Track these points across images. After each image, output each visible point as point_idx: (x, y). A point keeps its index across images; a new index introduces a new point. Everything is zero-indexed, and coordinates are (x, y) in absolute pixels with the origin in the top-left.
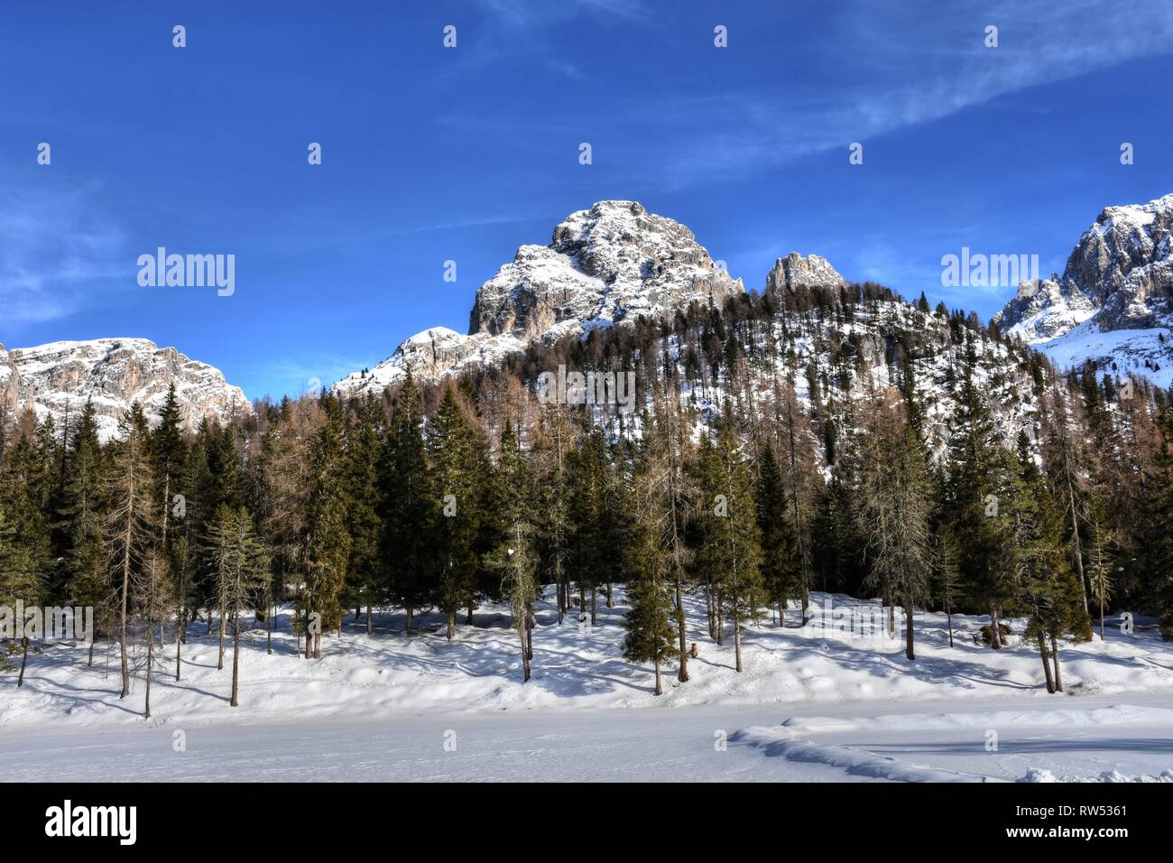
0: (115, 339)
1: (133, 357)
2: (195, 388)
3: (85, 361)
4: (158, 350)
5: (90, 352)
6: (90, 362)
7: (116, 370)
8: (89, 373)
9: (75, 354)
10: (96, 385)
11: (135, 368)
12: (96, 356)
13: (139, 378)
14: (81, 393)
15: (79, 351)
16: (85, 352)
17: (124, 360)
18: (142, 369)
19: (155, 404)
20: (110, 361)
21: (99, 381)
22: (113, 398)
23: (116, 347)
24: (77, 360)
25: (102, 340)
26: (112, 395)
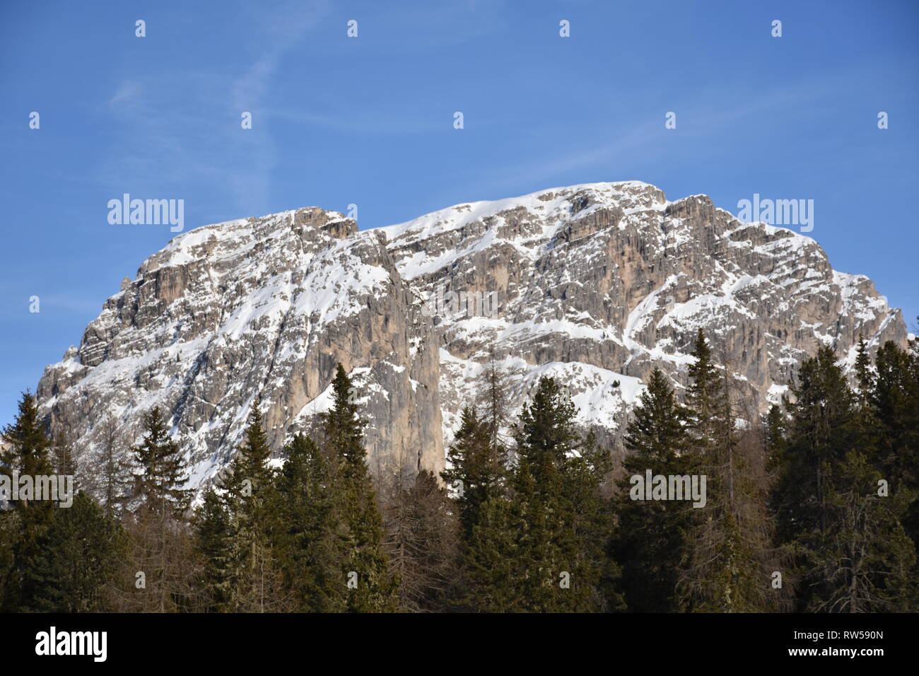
0: (575, 189)
1: (622, 225)
2: (763, 285)
3: (517, 242)
4: (668, 203)
5: (524, 221)
6: (528, 244)
7: (588, 257)
8: (531, 270)
9: (494, 231)
10: (549, 293)
11: (627, 249)
12: (539, 230)
13: (639, 271)
14: (518, 318)
15: (502, 222)
16: (517, 221)
17: (601, 233)
18: (642, 250)
19: (680, 329)
20: (574, 238)
21: (553, 286)
22: (588, 322)
23: (584, 202)
24: (502, 241)
25: (546, 192)
26: (586, 315)
